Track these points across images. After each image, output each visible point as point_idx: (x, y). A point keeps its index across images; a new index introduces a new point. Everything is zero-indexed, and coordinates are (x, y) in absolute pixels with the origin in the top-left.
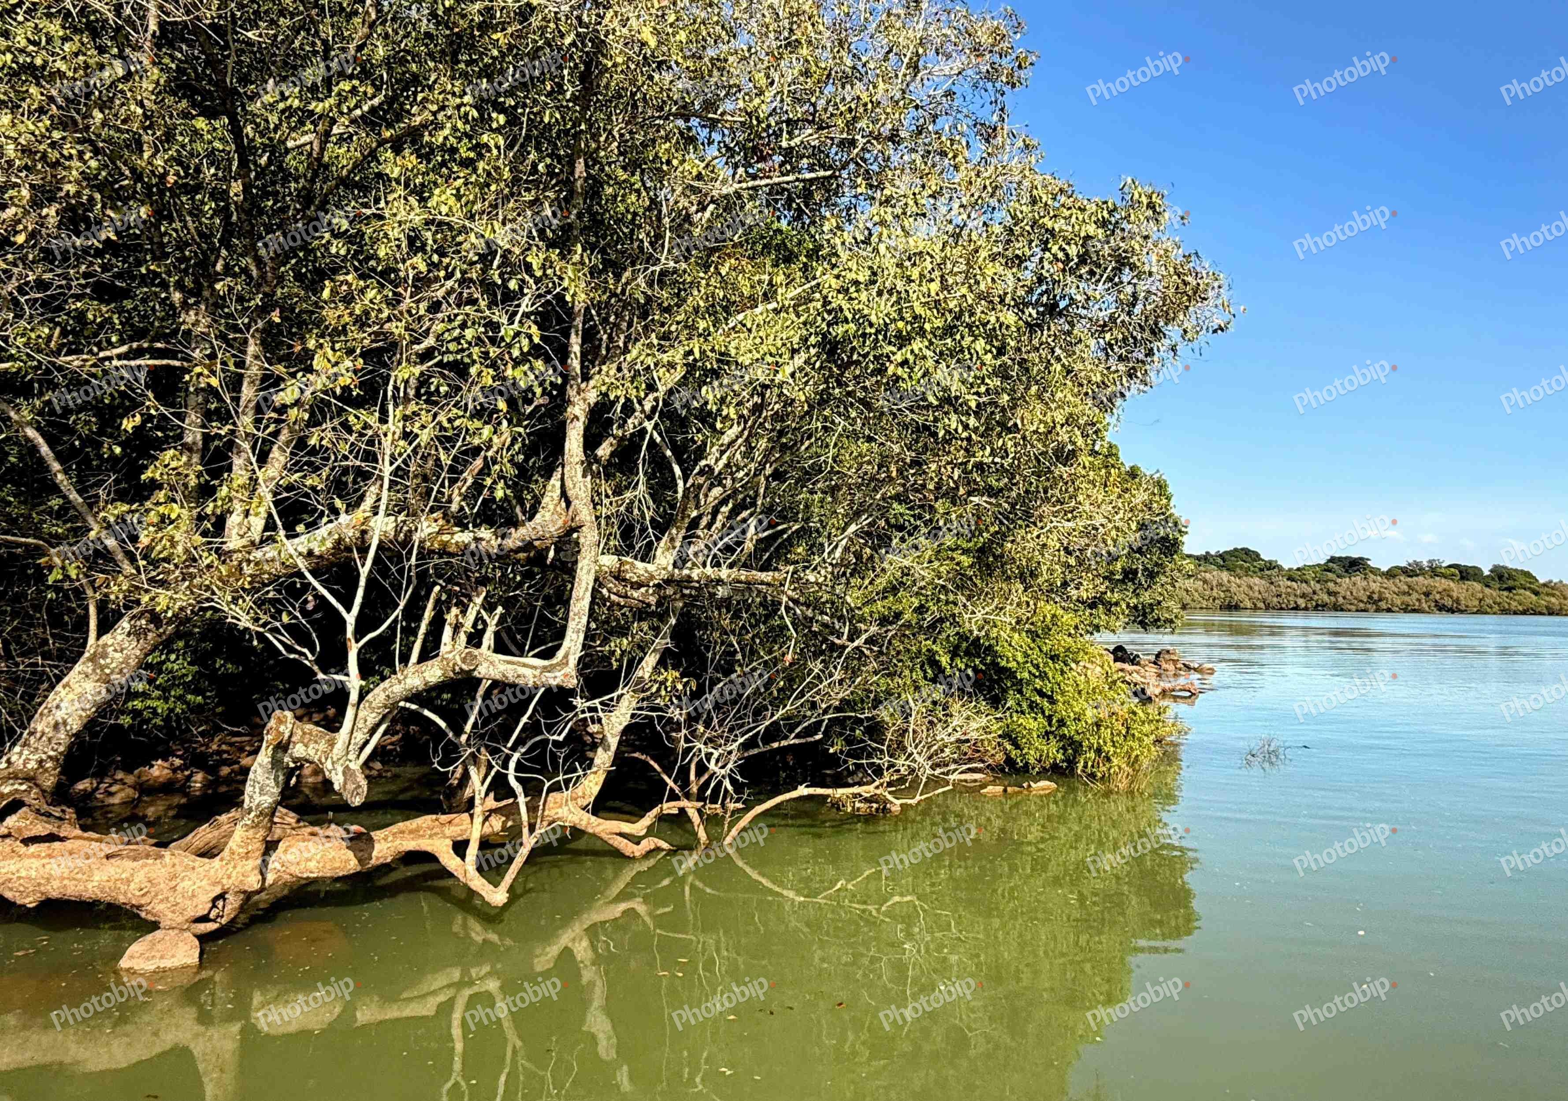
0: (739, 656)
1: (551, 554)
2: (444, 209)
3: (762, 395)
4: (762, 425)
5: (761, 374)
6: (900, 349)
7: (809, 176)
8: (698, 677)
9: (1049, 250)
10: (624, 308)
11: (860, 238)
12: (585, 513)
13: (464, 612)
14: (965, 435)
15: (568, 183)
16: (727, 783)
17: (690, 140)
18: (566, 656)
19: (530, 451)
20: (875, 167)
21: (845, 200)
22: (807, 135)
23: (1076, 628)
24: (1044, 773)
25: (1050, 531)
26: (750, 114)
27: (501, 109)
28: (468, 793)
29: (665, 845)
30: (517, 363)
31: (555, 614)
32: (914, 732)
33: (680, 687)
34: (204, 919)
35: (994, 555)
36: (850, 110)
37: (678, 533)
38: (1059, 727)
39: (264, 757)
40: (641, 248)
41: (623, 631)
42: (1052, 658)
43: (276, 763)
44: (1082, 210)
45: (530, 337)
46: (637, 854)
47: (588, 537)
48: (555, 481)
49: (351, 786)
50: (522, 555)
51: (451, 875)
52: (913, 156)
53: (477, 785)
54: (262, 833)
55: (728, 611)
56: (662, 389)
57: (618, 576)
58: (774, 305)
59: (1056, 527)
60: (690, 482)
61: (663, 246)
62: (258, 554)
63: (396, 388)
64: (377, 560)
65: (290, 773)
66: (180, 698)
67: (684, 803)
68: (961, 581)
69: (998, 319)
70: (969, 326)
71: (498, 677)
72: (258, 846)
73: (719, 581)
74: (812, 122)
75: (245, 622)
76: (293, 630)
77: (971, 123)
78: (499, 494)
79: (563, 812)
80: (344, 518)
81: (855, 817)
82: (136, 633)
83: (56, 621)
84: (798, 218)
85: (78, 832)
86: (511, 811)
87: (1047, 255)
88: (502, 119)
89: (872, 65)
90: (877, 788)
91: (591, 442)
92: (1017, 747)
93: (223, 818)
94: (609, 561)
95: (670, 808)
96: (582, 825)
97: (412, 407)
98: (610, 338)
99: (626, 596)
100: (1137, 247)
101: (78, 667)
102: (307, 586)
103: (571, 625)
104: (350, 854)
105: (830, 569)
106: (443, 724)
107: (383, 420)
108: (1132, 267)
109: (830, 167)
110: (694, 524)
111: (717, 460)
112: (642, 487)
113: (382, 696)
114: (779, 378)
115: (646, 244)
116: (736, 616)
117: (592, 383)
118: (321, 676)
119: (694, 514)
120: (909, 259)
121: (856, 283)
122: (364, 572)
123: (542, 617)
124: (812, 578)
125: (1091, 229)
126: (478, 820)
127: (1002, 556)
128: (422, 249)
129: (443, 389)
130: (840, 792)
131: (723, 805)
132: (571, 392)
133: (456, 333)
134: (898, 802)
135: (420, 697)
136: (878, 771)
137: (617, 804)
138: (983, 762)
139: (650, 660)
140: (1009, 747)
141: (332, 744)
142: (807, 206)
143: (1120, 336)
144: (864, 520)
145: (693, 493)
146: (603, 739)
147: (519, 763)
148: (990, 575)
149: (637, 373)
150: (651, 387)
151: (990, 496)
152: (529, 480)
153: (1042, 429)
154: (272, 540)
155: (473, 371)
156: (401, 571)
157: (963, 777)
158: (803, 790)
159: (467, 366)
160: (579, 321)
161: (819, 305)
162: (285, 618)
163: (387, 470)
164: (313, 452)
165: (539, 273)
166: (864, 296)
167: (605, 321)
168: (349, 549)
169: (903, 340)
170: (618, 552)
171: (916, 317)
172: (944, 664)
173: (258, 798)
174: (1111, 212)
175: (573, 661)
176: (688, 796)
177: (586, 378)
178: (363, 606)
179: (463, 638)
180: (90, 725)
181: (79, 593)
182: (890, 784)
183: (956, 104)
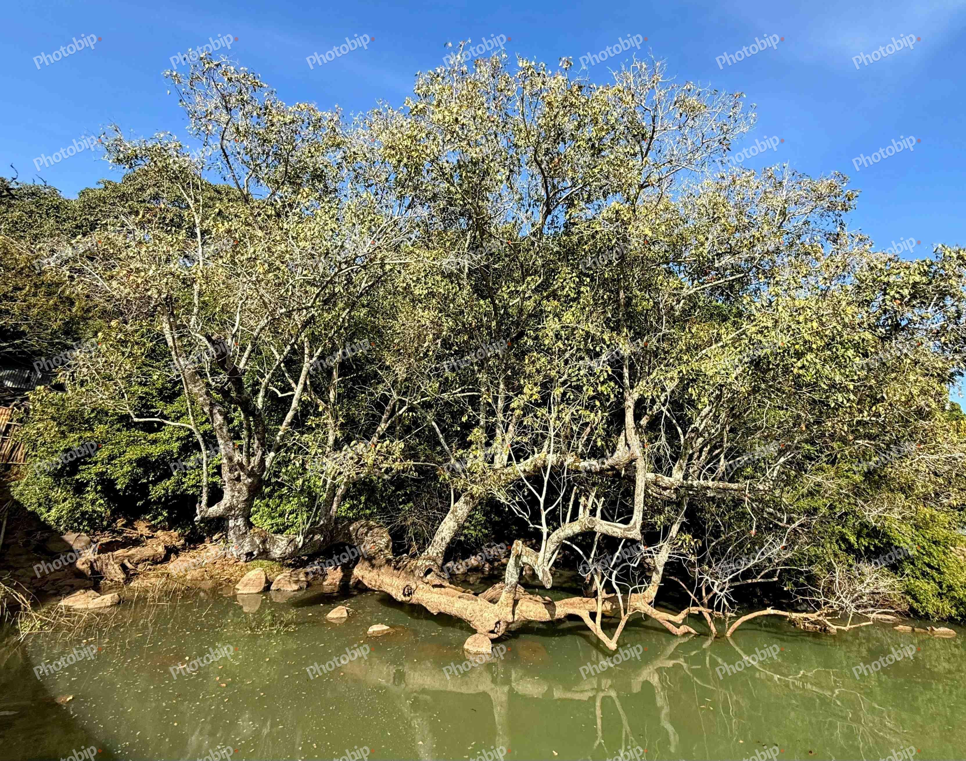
0: (723, 529)
1: (623, 472)
2: (568, 321)
3: (721, 391)
4: (722, 406)
5: (719, 380)
6: (798, 360)
7: (731, 278)
8: (701, 539)
9: (889, 294)
10: (646, 354)
11: (765, 304)
12: (637, 451)
13: (587, 499)
14: (848, 405)
15: (617, 301)
16: (724, 600)
17: (670, 272)
18: (635, 523)
19: (609, 423)
20: (767, 267)
21: (753, 286)
22: (727, 260)
23: (950, 523)
24: (942, 622)
25: (919, 461)
26: (698, 256)
27: (588, 276)
28: (594, 588)
29: (693, 631)
30: (603, 383)
31: (627, 501)
32: (839, 583)
33: (693, 543)
34: (492, 632)
35: (879, 476)
36: (750, 243)
37: (683, 462)
38: (949, 591)
39: (512, 561)
40: (651, 325)
41: (660, 512)
42: (934, 543)
43: (516, 564)
44: (908, 268)
45: (607, 371)
46: (679, 634)
47: (640, 464)
48: (622, 437)
49: (546, 579)
50: (610, 473)
51: (589, 629)
52: (789, 258)
53: (598, 585)
54: (512, 596)
55: (714, 503)
56: (669, 390)
57: (656, 484)
58: (721, 344)
59: (923, 459)
60: (687, 436)
61: (662, 323)
62: (506, 471)
63: (554, 398)
64: (551, 473)
65: (522, 569)
66: (480, 530)
67: (701, 608)
68: (857, 491)
69: (860, 337)
70: (841, 344)
71: (605, 532)
72: (511, 601)
73: (708, 488)
74: (730, 252)
75: (503, 500)
76: (520, 504)
77: (822, 234)
78: (599, 444)
79: (638, 605)
80: (536, 455)
81: (806, 632)
82: (466, 503)
83: (440, 497)
84: (728, 298)
85: (448, 584)
86: (614, 600)
87: (887, 297)
88: (588, 280)
89: (759, 219)
90: (819, 616)
91: (637, 417)
92: (917, 601)
93: (497, 586)
94: (651, 476)
95: (694, 610)
96: (649, 613)
97: (562, 407)
98: (641, 367)
99: (660, 494)
100: (954, 283)
101: (448, 515)
102: (524, 485)
103: (636, 508)
104: (547, 611)
105: (771, 482)
106: (581, 553)
107: (550, 413)
108: (953, 296)
109: (742, 272)
110: (691, 457)
111: (700, 425)
112: (664, 439)
113: (556, 537)
114: (729, 380)
115: (654, 323)
116: (718, 506)
117: (635, 390)
118: (531, 526)
119: (691, 452)
120: (796, 311)
121: (767, 328)
122: (546, 479)
123: (621, 503)
124: (761, 488)
125: (917, 278)
126: (600, 603)
127: (885, 476)
128: (561, 339)
129: (572, 397)
130: (794, 615)
131: (723, 612)
132: (626, 395)
133: (577, 373)
134: (835, 627)
135: (571, 539)
136: (818, 605)
137: (665, 604)
138: (892, 608)
139: (675, 528)
140: (911, 601)
141: (537, 557)
142: (732, 292)
143: (952, 338)
144: (789, 456)
145: (689, 442)
146: (655, 567)
147: (616, 576)
148: (878, 488)
149: (656, 384)
150: (663, 390)
151: (869, 439)
152: (610, 437)
153: (903, 399)
154: (511, 465)
155: (585, 389)
156: (560, 480)
157: (880, 616)
158: (770, 611)
159: (582, 387)
160: (627, 362)
161: (747, 341)
162: (517, 499)
163: (552, 434)
164: (525, 427)
165: (608, 343)
166: (773, 333)
167: (638, 360)
168: (539, 468)
169: (799, 355)
170: (655, 471)
171: (805, 342)
172: (852, 541)
173: (510, 579)
174: (929, 266)
175: (638, 526)
176: (703, 604)
177: (632, 387)
178: (547, 494)
179: (588, 512)
180: (453, 540)
181: (448, 486)
182: (827, 615)
183: (811, 227)
